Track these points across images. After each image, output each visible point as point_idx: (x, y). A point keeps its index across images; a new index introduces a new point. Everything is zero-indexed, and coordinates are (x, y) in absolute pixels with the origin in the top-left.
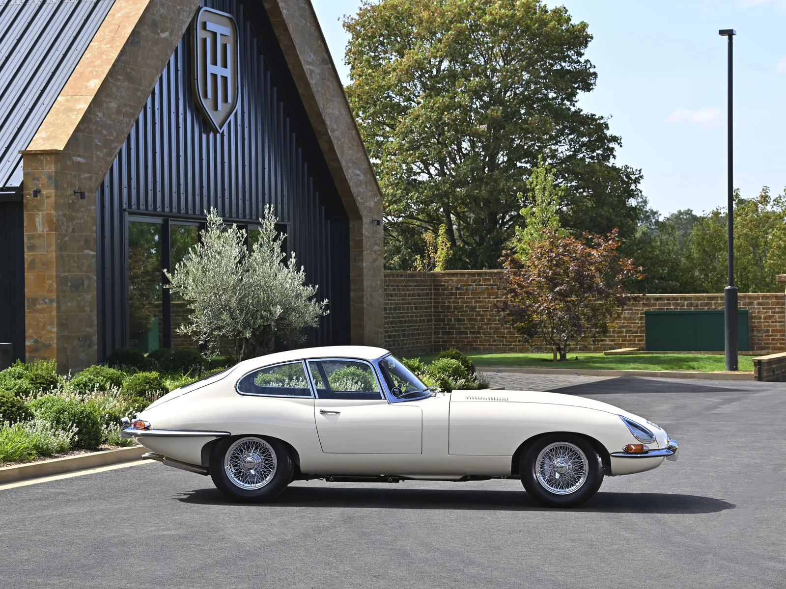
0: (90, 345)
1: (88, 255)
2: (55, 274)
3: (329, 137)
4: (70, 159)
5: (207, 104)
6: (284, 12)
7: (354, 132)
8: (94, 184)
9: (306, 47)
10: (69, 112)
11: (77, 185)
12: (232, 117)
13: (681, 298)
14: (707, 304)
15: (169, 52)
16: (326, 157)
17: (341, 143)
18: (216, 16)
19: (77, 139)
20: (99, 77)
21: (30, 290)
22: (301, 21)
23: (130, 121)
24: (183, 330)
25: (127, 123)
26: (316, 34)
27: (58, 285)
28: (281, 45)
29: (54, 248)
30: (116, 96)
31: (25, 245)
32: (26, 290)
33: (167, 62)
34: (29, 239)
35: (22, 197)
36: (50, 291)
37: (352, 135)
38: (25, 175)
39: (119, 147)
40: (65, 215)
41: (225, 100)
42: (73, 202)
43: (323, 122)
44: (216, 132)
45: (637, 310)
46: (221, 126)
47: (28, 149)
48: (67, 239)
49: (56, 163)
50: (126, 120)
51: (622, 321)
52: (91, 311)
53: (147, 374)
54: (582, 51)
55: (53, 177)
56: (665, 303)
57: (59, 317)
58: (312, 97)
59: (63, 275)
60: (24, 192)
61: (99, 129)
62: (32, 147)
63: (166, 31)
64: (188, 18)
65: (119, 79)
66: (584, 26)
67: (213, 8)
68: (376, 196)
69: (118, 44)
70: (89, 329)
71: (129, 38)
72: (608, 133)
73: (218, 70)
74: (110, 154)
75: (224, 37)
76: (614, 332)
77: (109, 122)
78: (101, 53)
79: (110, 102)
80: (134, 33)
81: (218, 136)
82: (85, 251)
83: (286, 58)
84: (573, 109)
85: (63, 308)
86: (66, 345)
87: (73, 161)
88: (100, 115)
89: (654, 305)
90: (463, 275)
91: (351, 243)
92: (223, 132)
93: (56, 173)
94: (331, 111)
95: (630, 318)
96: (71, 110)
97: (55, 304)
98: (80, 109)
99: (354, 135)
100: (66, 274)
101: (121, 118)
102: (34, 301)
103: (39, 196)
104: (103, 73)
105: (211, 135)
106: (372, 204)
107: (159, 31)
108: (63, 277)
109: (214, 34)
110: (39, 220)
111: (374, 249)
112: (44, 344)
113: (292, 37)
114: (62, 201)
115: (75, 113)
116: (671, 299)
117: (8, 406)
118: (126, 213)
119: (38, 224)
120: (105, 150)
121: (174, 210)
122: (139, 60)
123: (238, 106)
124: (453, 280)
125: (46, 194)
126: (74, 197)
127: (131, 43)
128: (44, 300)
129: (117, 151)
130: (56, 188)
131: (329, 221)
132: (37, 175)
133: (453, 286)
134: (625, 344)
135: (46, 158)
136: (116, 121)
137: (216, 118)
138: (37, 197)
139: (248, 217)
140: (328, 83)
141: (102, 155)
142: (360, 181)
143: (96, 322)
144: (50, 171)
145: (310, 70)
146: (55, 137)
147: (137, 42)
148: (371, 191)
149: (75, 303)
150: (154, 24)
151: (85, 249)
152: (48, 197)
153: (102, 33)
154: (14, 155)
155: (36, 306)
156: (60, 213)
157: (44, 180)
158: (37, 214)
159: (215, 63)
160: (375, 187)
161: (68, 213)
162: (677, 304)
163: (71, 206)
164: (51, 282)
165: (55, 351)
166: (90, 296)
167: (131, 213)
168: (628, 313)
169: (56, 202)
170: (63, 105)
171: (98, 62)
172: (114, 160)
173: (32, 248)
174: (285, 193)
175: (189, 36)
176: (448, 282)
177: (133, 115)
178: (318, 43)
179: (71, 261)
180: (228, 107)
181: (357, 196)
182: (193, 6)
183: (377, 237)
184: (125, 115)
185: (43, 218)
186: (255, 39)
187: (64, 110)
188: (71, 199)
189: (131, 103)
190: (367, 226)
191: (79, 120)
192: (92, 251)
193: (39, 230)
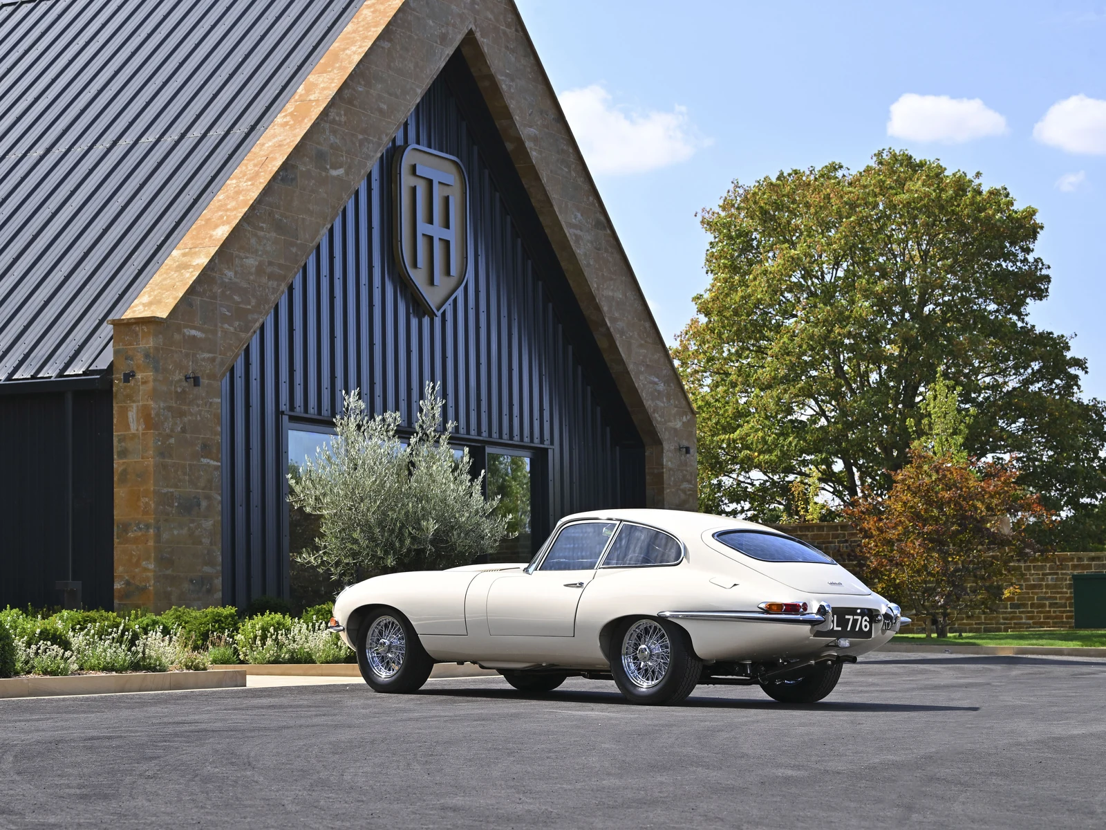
0: (209, 591)
1: (208, 465)
2: (153, 489)
3: (608, 329)
4: (179, 330)
5: (418, 277)
6: (534, 155)
7: (647, 325)
8: (217, 368)
9: (569, 204)
10: (183, 268)
12: (460, 293)
15: (345, 196)
16: (606, 357)
17: (626, 338)
18: (432, 157)
19: (191, 305)
20: (230, 224)
21: (118, 514)
22: (561, 168)
23: (279, 285)
24: (307, 558)
25: (272, 289)
26: (587, 187)
27: (158, 504)
28: (532, 200)
29: (152, 453)
30: (257, 251)
31: (115, 449)
32: (115, 513)
33: (341, 209)
34: (120, 441)
35: (110, 383)
36: (146, 513)
37: (645, 328)
38: (116, 353)
39: (261, 320)
40: (169, 408)
41: (447, 272)
42: (184, 391)
43: (598, 308)
44: (432, 314)
45: (1065, 574)
46: (439, 308)
47: (123, 317)
48: (172, 441)
49: (156, 335)
50: (273, 283)
51: (1044, 590)
52: (211, 544)
53: (220, 610)
54: (1031, 246)
55: (152, 355)
57: (158, 550)
58: (580, 272)
59: (165, 490)
60: (114, 376)
61: (228, 293)
62: (129, 315)
63: (340, 167)
64: (375, 152)
65: (262, 227)
66: (1032, 213)
67: (430, 147)
68: (685, 413)
69: (262, 181)
70: (207, 569)
71: (277, 172)
72: (1068, 355)
74: (246, 329)
75: (446, 187)
76: (1032, 605)
77: (245, 285)
78: (238, 193)
79: (247, 258)
80: (285, 167)
81: (438, 321)
82: (202, 460)
83: (541, 219)
84: (1020, 324)
85: (165, 536)
86: (169, 589)
87: (184, 335)
88: (230, 274)
89: (1089, 567)
91: (648, 477)
92: (444, 315)
93: (156, 349)
94: (611, 294)
95: (1055, 586)
96: (185, 266)
97: (152, 531)
98: (198, 264)
99: (648, 329)
100: (171, 490)
101: (264, 280)
102: (126, 528)
103: (132, 381)
104: (235, 218)
105: (426, 320)
106: (679, 425)
107: (328, 167)
108: (165, 494)
109: (430, 182)
110: (132, 415)
112: (138, 587)
113: (547, 188)
114: (165, 388)
115: (191, 270)
118: (285, 418)
119: (131, 420)
120: (237, 323)
122: (296, 203)
123: (470, 277)
124: (807, 535)
125: (142, 378)
126: (185, 384)
127: (282, 180)
129: (258, 325)
130: (156, 370)
131: (618, 448)
132: (130, 353)
134: (1049, 623)
135: (142, 329)
136: (257, 285)
137: (432, 297)
138: (130, 382)
139: (485, 434)
140: (605, 255)
141: (232, 329)
142: (659, 392)
143: (219, 559)
144: (147, 346)
145: (576, 235)
146: (160, 302)
147: (292, 180)
148: (676, 407)
149: (185, 531)
150: (320, 157)
151: (202, 457)
152: (144, 383)
153: (244, 168)
154: (107, 330)
155: (127, 534)
156: (162, 405)
157: (140, 359)
158: (130, 406)
159: (431, 221)
160: (684, 402)
161: (174, 405)
163: (181, 396)
164: (147, 500)
165: (151, 597)
166: (210, 524)
167: (294, 419)
168: (1052, 579)
169: (154, 388)
170: (178, 261)
171: (232, 204)
172: (252, 336)
173: (124, 453)
174: (546, 406)
177: (284, 278)
178: (588, 199)
179: (179, 473)
180: (452, 282)
181: (654, 412)
183: (687, 471)
184: (271, 277)
185: (137, 413)
186: (498, 194)
187: (178, 267)
188: (180, 386)
189: (282, 262)
190: (670, 455)
191: (195, 278)
192: (214, 460)
193: (132, 427)
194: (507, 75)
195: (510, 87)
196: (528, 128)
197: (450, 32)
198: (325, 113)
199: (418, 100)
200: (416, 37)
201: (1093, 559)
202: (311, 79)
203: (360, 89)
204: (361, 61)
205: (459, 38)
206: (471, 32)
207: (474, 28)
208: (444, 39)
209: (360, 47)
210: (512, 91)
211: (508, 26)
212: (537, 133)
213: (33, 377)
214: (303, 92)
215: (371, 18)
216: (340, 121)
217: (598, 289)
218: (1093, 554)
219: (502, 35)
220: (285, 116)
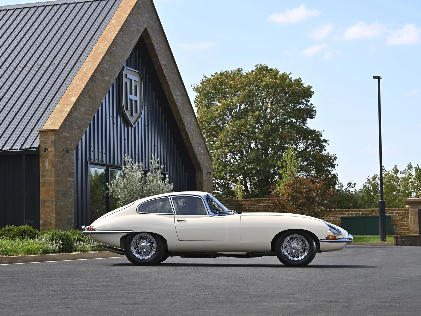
0: (71, 224)
1: (70, 180)
2: (54, 188)
3: (186, 132)
4: (62, 134)
5: (128, 113)
6: (164, 70)
7: (198, 130)
8: (73, 146)
9: (175, 88)
10: (62, 112)
11: (65, 147)
12: (139, 120)
13: (358, 211)
14: (371, 214)
15: (109, 86)
16: (185, 141)
17: (192, 134)
18: (132, 72)
19: (65, 125)
20: (76, 96)
21: (42, 197)
22: (172, 75)
23: (90, 117)
25: (89, 118)
26: (180, 82)
27: (56, 194)
28: (163, 86)
29: (54, 176)
30: (84, 106)
31: (40, 175)
32: (40, 196)
33: (108, 91)
34: (42, 172)
35: (39, 152)
36: (52, 197)
38: (40, 141)
39: (85, 130)
40: (59, 161)
41: (136, 112)
42: (63, 154)
43: (183, 124)
44: (132, 126)
45: (337, 217)
46: (134, 124)
47: (42, 129)
48: (60, 172)
49: (55, 135)
50: (89, 117)
52: (71, 208)
54: (309, 100)
55: (54, 142)
56: (350, 213)
57: (56, 209)
58: (178, 111)
59: (58, 189)
60: (40, 149)
61: (76, 120)
62: (44, 128)
63: (108, 76)
64: (118, 70)
65: (86, 97)
66: (310, 87)
67: (130, 68)
68: (209, 161)
69: (85, 81)
70: (70, 216)
71: (90, 78)
72: (322, 138)
73: (133, 97)
74: (81, 133)
75: (136, 82)
77: (80, 118)
78: (77, 85)
79: (81, 108)
80: (93, 76)
81: (133, 128)
82: (68, 178)
83: (166, 93)
85: (58, 205)
86: (59, 223)
88: (76, 114)
89: (345, 214)
90: (252, 201)
91: (197, 183)
92: (135, 126)
93: (55, 140)
94: (187, 119)
95: (333, 221)
96: (63, 111)
97: (54, 203)
98: (67, 111)
100: (59, 189)
101: (86, 116)
102: (44, 202)
103: (47, 151)
104: (78, 94)
105: (130, 128)
106: (207, 165)
107: (105, 76)
109: (131, 80)
110: (47, 163)
111: (208, 186)
112: (49, 222)
113: (168, 82)
114: (58, 154)
115: (64, 113)
116: (353, 211)
117: (29, 232)
119: (46, 165)
120: (78, 131)
121: (112, 163)
122: (95, 89)
123: (143, 115)
124: (247, 203)
125: (50, 150)
126: (63, 152)
127: (91, 81)
128: (49, 201)
129: (84, 131)
130: (55, 147)
131: (186, 173)
132: (46, 141)
133: (247, 206)
135: (50, 133)
136: (84, 117)
137: (132, 120)
138: (46, 152)
139: (147, 168)
140: (185, 105)
141: (77, 133)
142: (202, 153)
143: (74, 213)
144: (52, 139)
145: (177, 98)
146: (55, 124)
147: (94, 80)
148: (206, 158)
149: (63, 203)
150: (102, 73)
152: (51, 152)
153: (78, 76)
154: (35, 132)
155: (45, 204)
156: (57, 159)
157: (49, 143)
158: (46, 160)
159: (131, 94)
160: (209, 156)
161: (60, 159)
162: (356, 214)
163: (62, 156)
164: (52, 192)
165: (54, 226)
166: (71, 200)
167: (91, 164)
168: (332, 218)
169: (55, 154)
170: (59, 109)
171: (76, 89)
172: (83, 135)
173: (44, 176)
174: (165, 158)
175: (119, 79)
176: (244, 204)
177: (92, 115)
178: (181, 86)
179: (62, 183)
180: (138, 115)
181: (200, 160)
182: (121, 65)
183: (210, 181)
184: (88, 114)
185: (49, 162)
186: (151, 84)
187: (59, 111)
188: (62, 153)
189: (91, 109)
190: (205, 175)
191: (66, 115)
192: (72, 178)
193: (47, 167)
194: (157, 43)
195: (157, 47)
196: (163, 62)
197: (140, 28)
198: (104, 57)
199: (131, 53)
200: (130, 30)
201: (347, 211)
202: (97, 45)
203: (114, 49)
204: (114, 39)
205: (143, 30)
206: (146, 28)
207: (147, 27)
208: (138, 30)
209: (113, 34)
210: (158, 48)
211: (157, 26)
212: (165, 63)
213: (10, 149)
214: (95, 50)
215: (115, 23)
216: (108, 60)
217: (183, 117)
218: (346, 209)
219: (155, 29)
220: (90, 58)
